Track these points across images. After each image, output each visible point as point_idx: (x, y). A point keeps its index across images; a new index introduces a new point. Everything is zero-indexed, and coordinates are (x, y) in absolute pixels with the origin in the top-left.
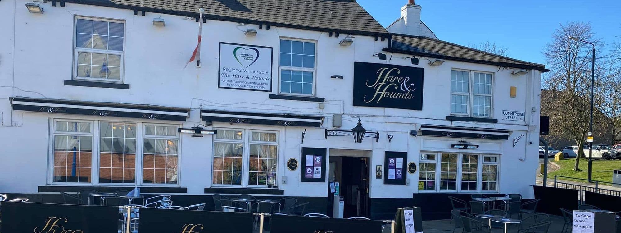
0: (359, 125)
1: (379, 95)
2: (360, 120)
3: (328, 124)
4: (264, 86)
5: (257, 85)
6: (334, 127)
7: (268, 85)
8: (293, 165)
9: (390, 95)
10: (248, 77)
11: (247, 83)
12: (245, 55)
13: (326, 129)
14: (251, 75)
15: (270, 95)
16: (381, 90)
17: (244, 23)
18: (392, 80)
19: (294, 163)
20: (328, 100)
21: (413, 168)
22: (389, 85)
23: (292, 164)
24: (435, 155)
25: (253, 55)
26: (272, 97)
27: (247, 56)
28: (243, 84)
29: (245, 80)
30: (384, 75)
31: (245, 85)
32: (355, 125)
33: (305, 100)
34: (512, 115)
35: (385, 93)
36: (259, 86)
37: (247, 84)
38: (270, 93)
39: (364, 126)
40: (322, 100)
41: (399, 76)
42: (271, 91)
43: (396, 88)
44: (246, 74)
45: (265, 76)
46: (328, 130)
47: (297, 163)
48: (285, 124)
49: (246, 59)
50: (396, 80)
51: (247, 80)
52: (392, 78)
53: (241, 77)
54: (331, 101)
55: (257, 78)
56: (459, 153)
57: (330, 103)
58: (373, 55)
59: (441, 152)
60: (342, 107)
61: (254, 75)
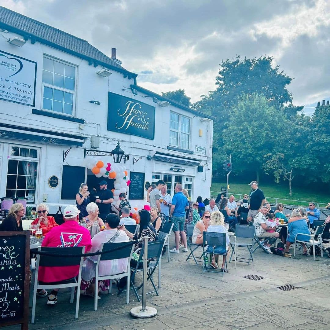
0: (118, 147)
1: (127, 123)
2: (118, 144)
3: (87, 145)
4: (27, 100)
5: (19, 98)
6: (92, 147)
7: (31, 99)
8: (55, 182)
9: (134, 125)
10: (9, 88)
11: (8, 93)
12: (7, 63)
13: (85, 149)
14: (13, 86)
15: (33, 110)
16: (129, 120)
17: (8, 31)
18: (136, 113)
19: (56, 180)
20: (86, 122)
21: (148, 186)
22: (134, 117)
23: (53, 182)
24: (160, 176)
25: (15, 66)
26: (35, 112)
27: (9, 65)
28: (4, 94)
29: (6, 90)
30: (130, 107)
31: (6, 95)
32: (114, 148)
33: (67, 120)
34: (200, 149)
35: (131, 123)
36: (21, 98)
37: (8, 95)
38: (33, 108)
39: (122, 149)
40: (82, 121)
41: (141, 110)
42: (34, 106)
43: (139, 119)
44: (8, 84)
45: (28, 90)
46: (86, 150)
47: (58, 181)
48: (50, 141)
49: (8, 68)
50: (139, 113)
51: (9, 91)
52: (136, 110)
53: (2, 86)
54: (90, 123)
55: (20, 90)
56: (173, 175)
57: (89, 125)
58: (123, 89)
59: (163, 173)
60: (99, 131)
61: (17, 86)
